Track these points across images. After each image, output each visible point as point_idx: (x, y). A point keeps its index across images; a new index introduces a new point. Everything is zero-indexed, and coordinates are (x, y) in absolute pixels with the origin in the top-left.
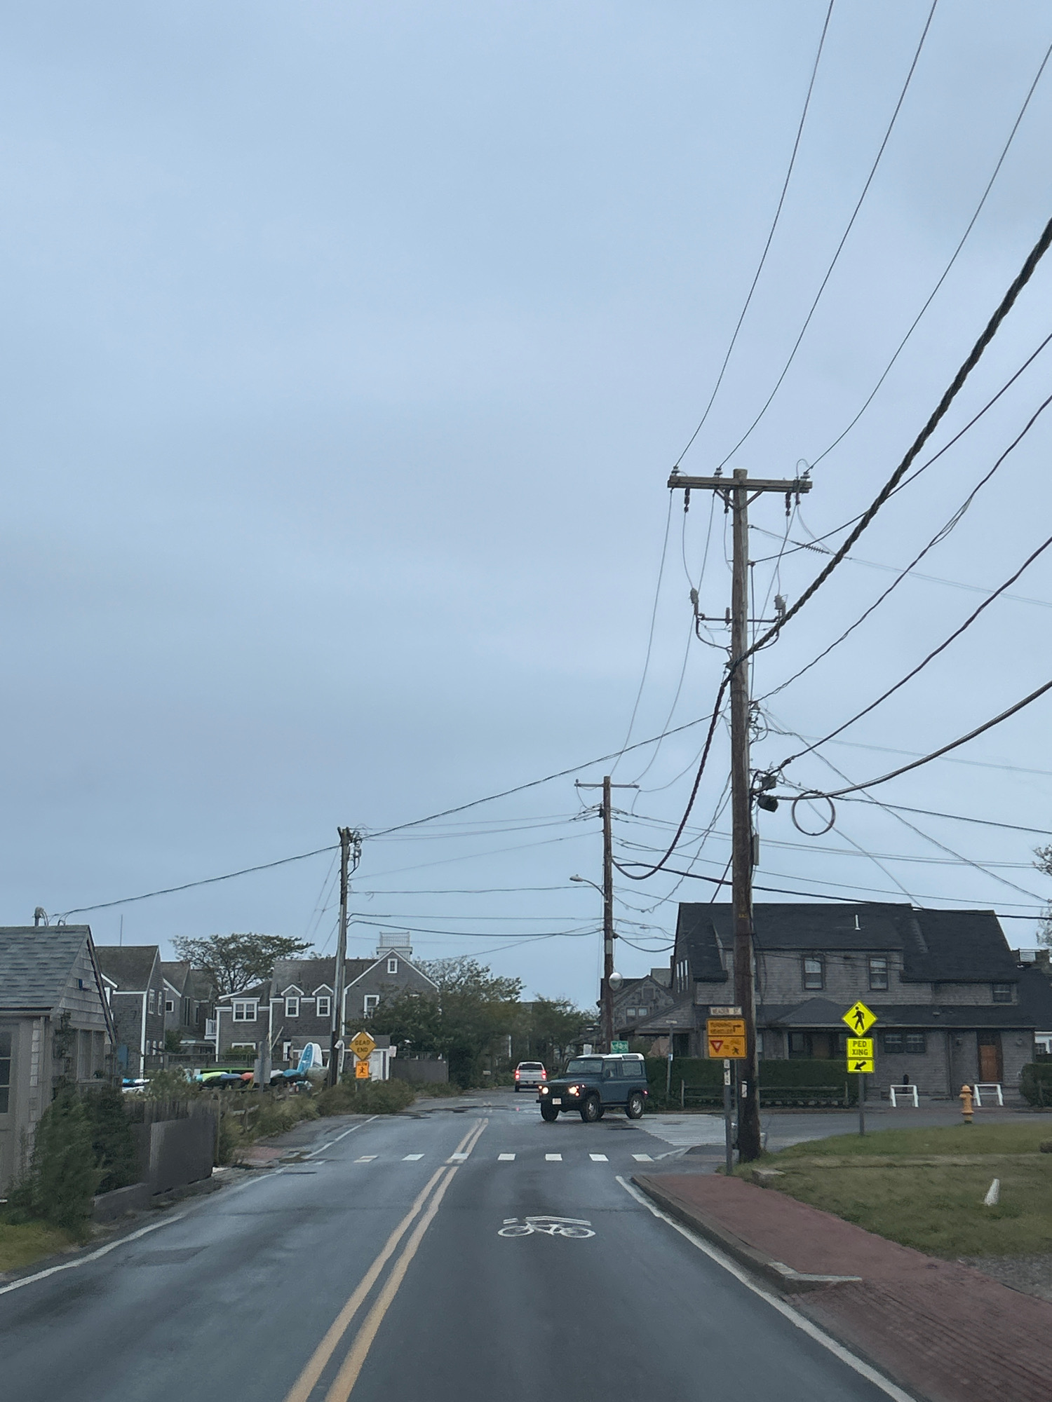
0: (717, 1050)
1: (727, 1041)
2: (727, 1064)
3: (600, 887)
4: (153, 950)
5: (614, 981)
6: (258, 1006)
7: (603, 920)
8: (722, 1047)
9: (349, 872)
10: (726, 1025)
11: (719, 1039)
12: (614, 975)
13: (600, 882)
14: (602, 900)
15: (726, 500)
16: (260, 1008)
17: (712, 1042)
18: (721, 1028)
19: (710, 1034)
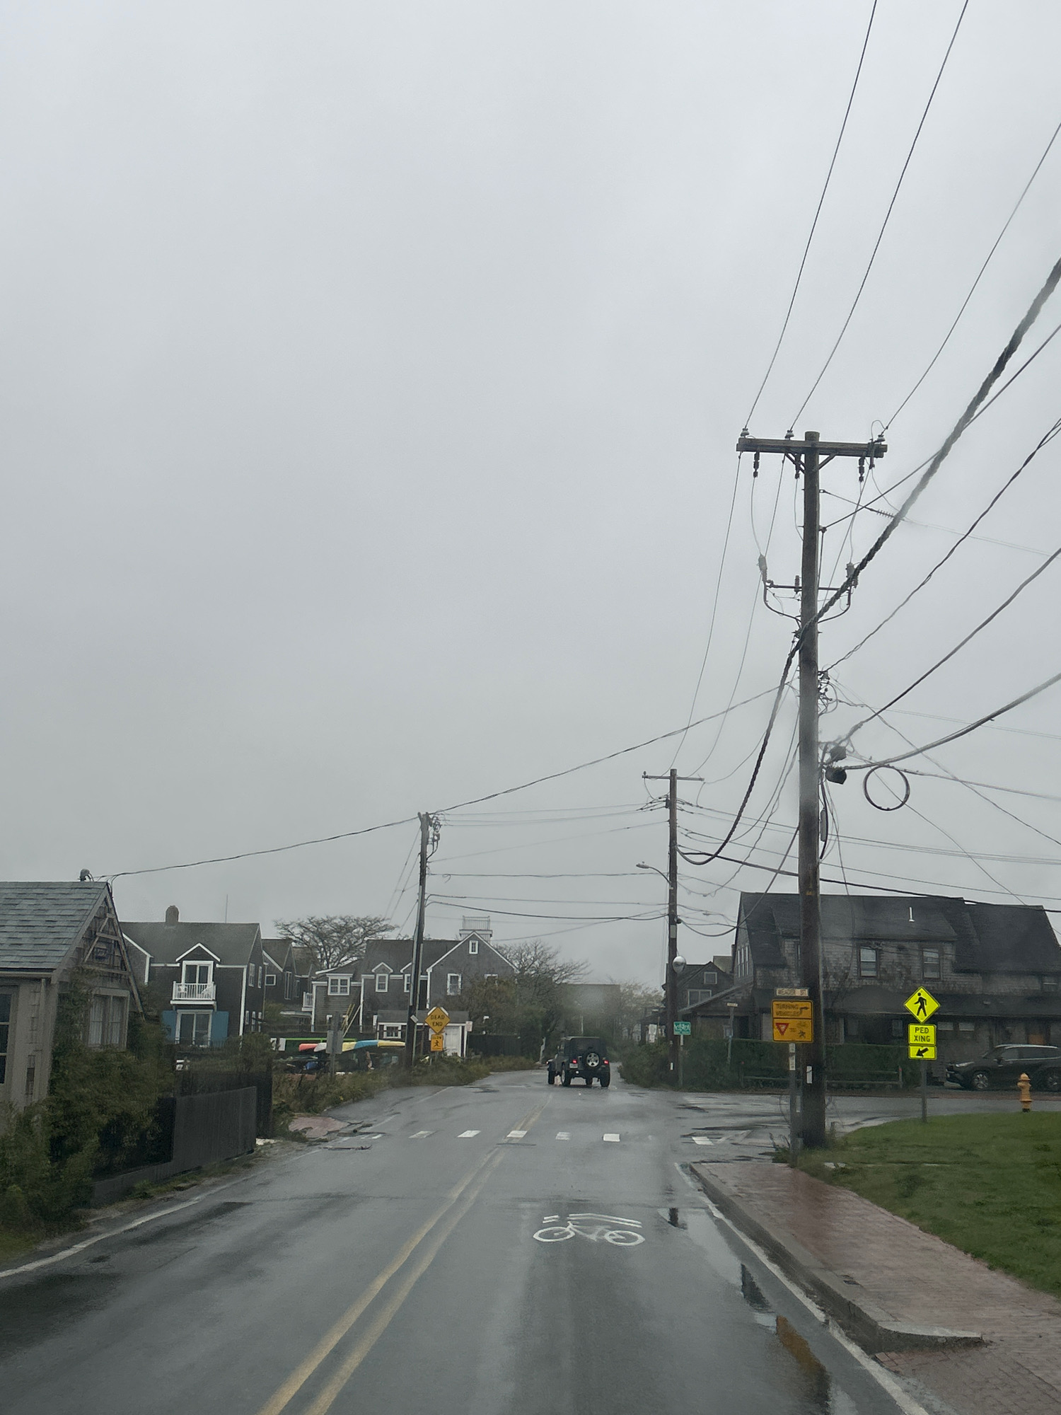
0: (782, 1033)
1: (792, 1023)
2: (792, 1048)
3: (665, 875)
4: (255, 927)
5: (677, 964)
6: (351, 981)
7: (668, 906)
8: (788, 1030)
9: (428, 855)
10: (793, 1007)
11: (784, 1021)
12: (678, 959)
13: (665, 869)
14: (667, 887)
15: (797, 462)
16: (352, 983)
17: (778, 1024)
18: (788, 1010)
19: (775, 1016)
